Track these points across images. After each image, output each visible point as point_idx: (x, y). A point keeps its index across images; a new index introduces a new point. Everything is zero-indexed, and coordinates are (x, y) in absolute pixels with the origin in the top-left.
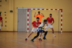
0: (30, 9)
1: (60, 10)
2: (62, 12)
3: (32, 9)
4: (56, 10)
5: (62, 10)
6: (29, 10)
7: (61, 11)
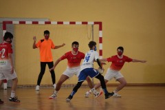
0: (11, 22)
1: (95, 23)
2: (101, 29)
3: (16, 22)
4: (86, 23)
5: (100, 24)
6: (7, 25)
7: (98, 26)
